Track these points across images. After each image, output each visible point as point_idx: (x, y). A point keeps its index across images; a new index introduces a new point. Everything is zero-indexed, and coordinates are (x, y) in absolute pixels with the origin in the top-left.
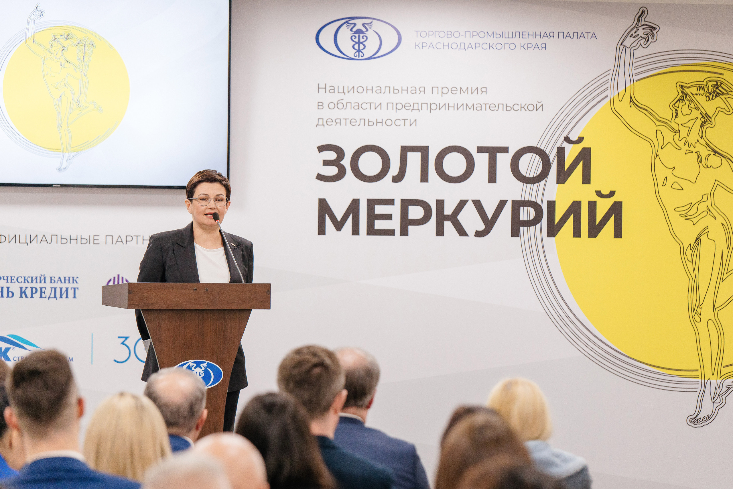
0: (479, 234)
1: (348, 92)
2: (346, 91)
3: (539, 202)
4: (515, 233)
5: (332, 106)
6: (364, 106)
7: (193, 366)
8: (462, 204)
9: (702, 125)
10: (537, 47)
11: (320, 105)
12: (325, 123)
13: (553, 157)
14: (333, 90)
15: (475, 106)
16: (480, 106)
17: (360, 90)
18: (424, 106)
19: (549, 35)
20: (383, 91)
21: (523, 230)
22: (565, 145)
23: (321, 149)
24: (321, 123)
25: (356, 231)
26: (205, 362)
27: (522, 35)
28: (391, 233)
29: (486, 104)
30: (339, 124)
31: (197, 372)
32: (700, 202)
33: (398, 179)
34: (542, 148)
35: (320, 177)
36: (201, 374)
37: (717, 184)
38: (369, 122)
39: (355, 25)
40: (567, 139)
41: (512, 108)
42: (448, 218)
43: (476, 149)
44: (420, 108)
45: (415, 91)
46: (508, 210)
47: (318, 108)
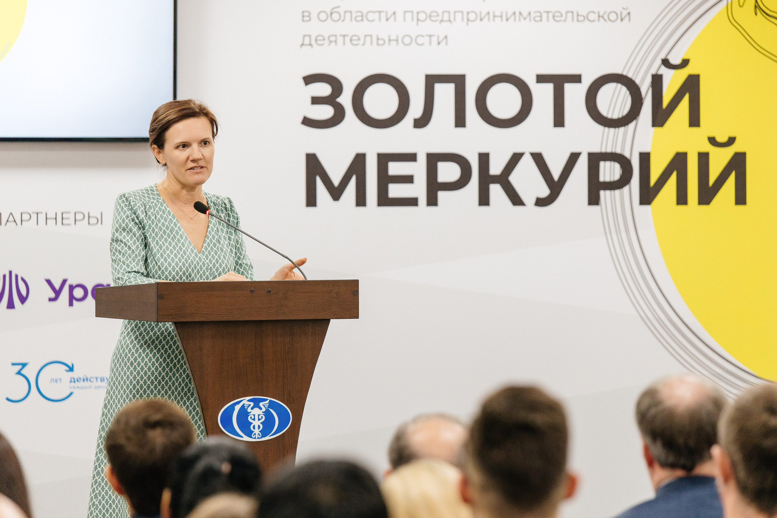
0: (541, 202)
3: (627, 154)
4: (594, 200)
5: (323, 16)
6: (371, 16)
7: (249, 406)
8: (516, 158)
11: (306, 16)
12: (313, 42)
13: (645, 88)
15: (533, 15)
16: (539, 14)
18: (459, 15)
21: (604, 195)
22: (664, 71)
23: (309, 80)
24: (308, 42)
25: (361, 201)
26: (266, 400)
28: (413, 202)
29: (548, 12)
30: (333, 44)
31: (254, 415)
33: (421, 123)
34: (630, 75)
35: (307, 122)
36: (260, 417)
38: (378, 39)
40: (666, 63)
41: (586, 18)
42: (496, 179)
43: (534, 79)
44: (452, 19)
46: (582, 166)
47: (303, 21)
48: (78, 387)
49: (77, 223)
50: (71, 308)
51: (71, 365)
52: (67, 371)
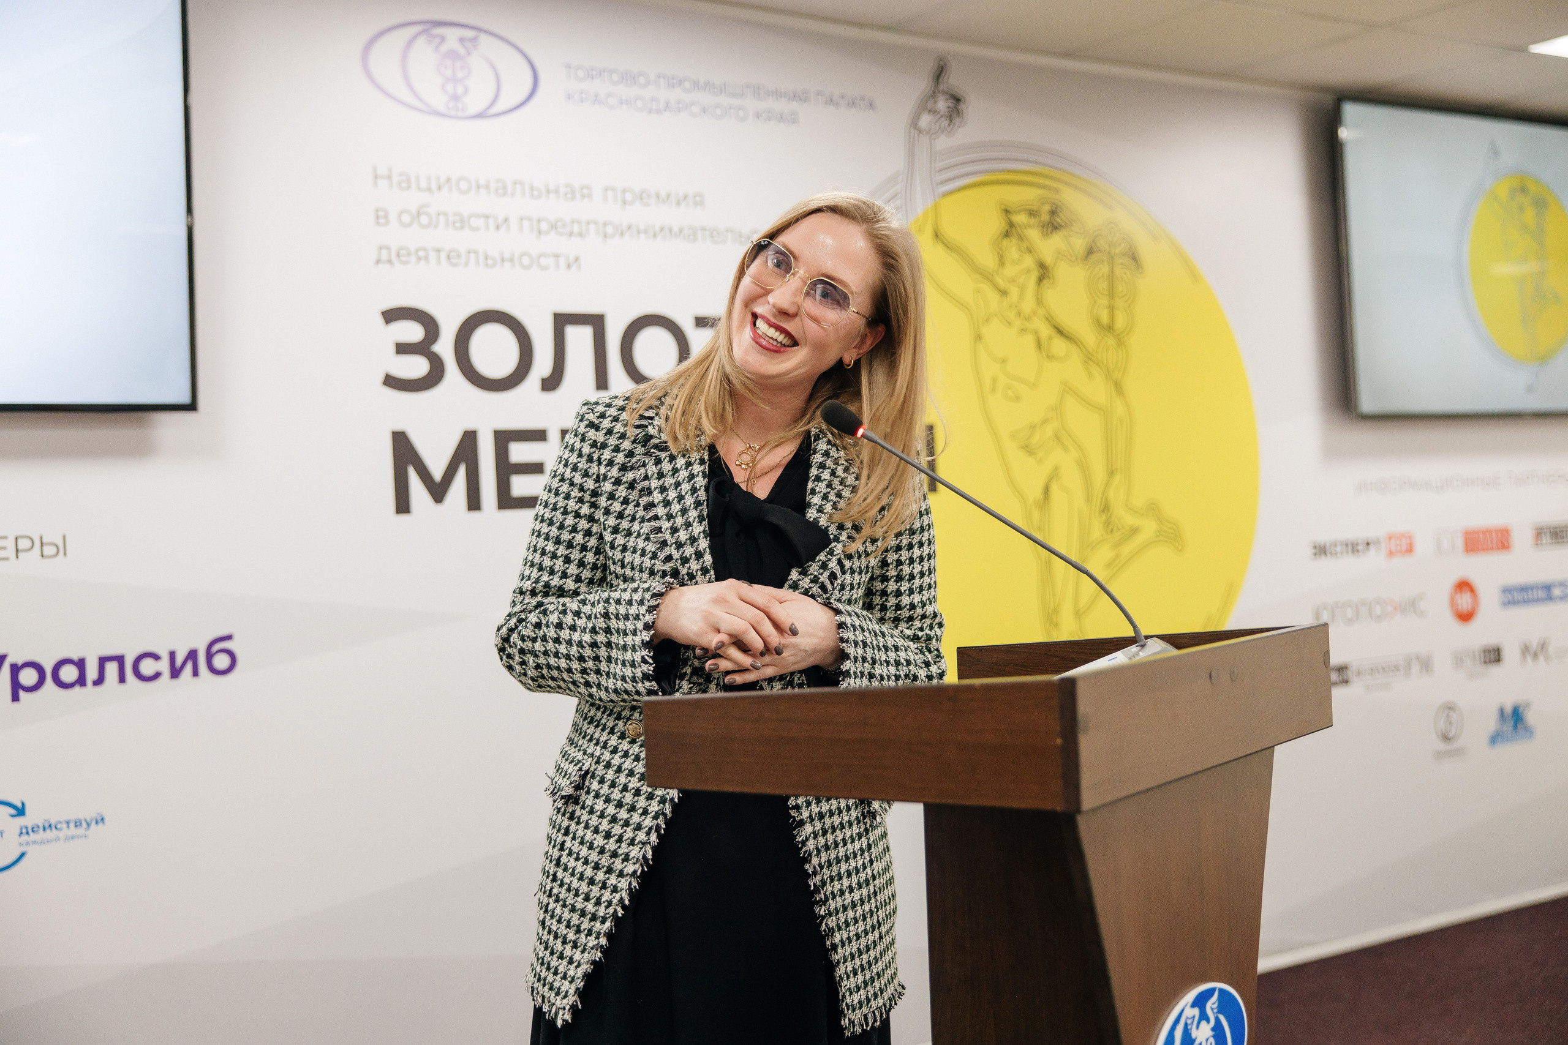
1: (440, 188)
2: (434, 186)
5: (406, 218)
6: (474, 222)
9: (1040, 280)
10: (781, 118)
11: (381, 217)
12: (394, 258)
14: (406, 183)
15: (685, 232)
16: (692, 231)
17: (464, 185)
18: (592, 227)
19: (801, 97)
20: (509, 190)
23: (391, 316)
24: (386, 257)
25: (474, 502)
27: (757, 91)
29: (703, 229)
32: (1045, 421)
33: (551, 383)
35: (392, 382)
37: (1067, 388)
38: (486, 257)
39: (443, 39)
43: (692, 322)
44: (584, 232)
45: (571, 194)
47: (378, 223)
48: (34, 842)
49: (20, 554)
50: (16, 704)
51: (19, 805)
52: (13, 816)
